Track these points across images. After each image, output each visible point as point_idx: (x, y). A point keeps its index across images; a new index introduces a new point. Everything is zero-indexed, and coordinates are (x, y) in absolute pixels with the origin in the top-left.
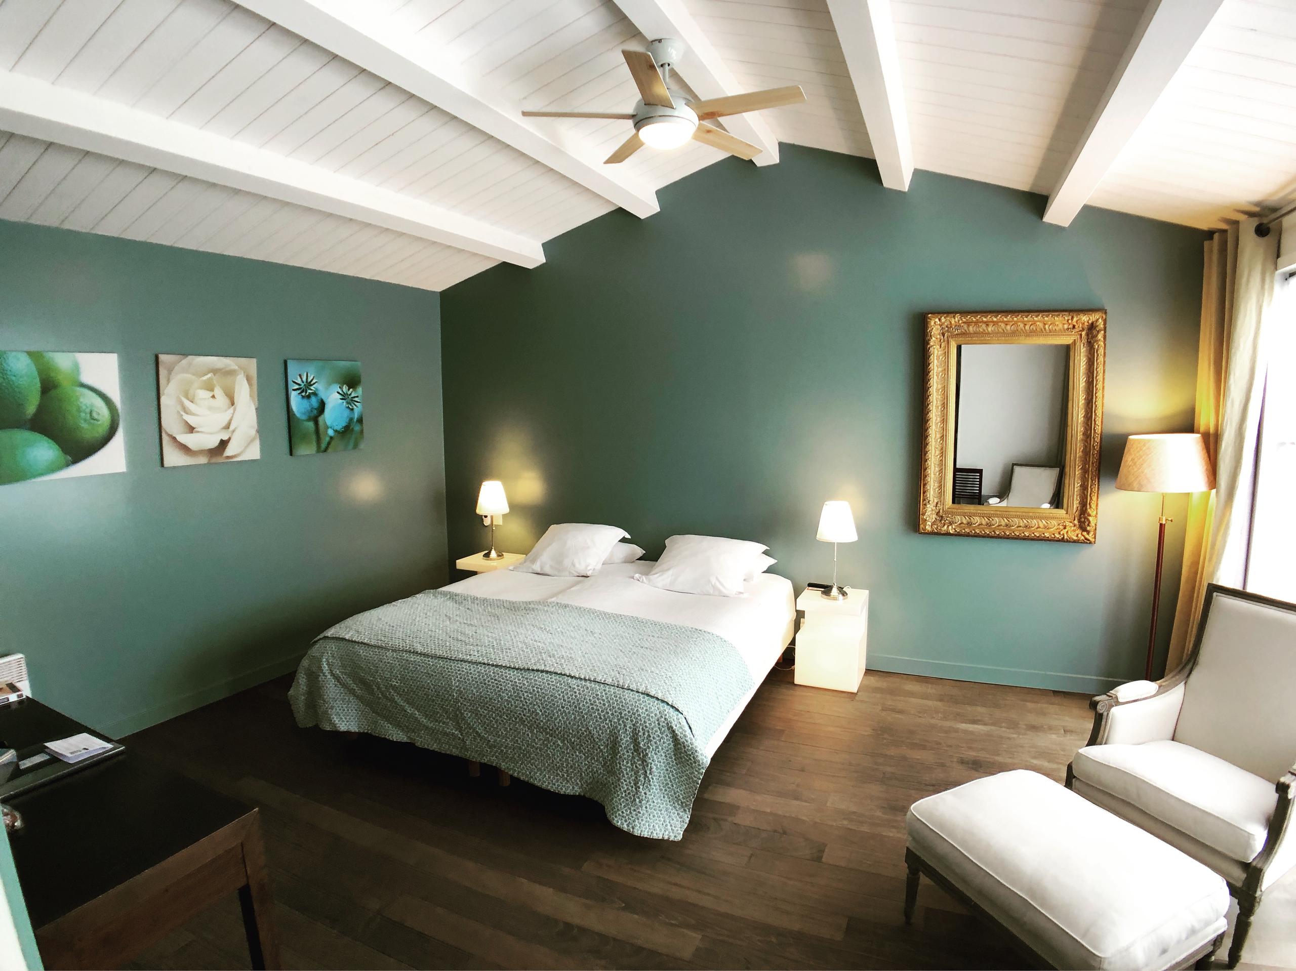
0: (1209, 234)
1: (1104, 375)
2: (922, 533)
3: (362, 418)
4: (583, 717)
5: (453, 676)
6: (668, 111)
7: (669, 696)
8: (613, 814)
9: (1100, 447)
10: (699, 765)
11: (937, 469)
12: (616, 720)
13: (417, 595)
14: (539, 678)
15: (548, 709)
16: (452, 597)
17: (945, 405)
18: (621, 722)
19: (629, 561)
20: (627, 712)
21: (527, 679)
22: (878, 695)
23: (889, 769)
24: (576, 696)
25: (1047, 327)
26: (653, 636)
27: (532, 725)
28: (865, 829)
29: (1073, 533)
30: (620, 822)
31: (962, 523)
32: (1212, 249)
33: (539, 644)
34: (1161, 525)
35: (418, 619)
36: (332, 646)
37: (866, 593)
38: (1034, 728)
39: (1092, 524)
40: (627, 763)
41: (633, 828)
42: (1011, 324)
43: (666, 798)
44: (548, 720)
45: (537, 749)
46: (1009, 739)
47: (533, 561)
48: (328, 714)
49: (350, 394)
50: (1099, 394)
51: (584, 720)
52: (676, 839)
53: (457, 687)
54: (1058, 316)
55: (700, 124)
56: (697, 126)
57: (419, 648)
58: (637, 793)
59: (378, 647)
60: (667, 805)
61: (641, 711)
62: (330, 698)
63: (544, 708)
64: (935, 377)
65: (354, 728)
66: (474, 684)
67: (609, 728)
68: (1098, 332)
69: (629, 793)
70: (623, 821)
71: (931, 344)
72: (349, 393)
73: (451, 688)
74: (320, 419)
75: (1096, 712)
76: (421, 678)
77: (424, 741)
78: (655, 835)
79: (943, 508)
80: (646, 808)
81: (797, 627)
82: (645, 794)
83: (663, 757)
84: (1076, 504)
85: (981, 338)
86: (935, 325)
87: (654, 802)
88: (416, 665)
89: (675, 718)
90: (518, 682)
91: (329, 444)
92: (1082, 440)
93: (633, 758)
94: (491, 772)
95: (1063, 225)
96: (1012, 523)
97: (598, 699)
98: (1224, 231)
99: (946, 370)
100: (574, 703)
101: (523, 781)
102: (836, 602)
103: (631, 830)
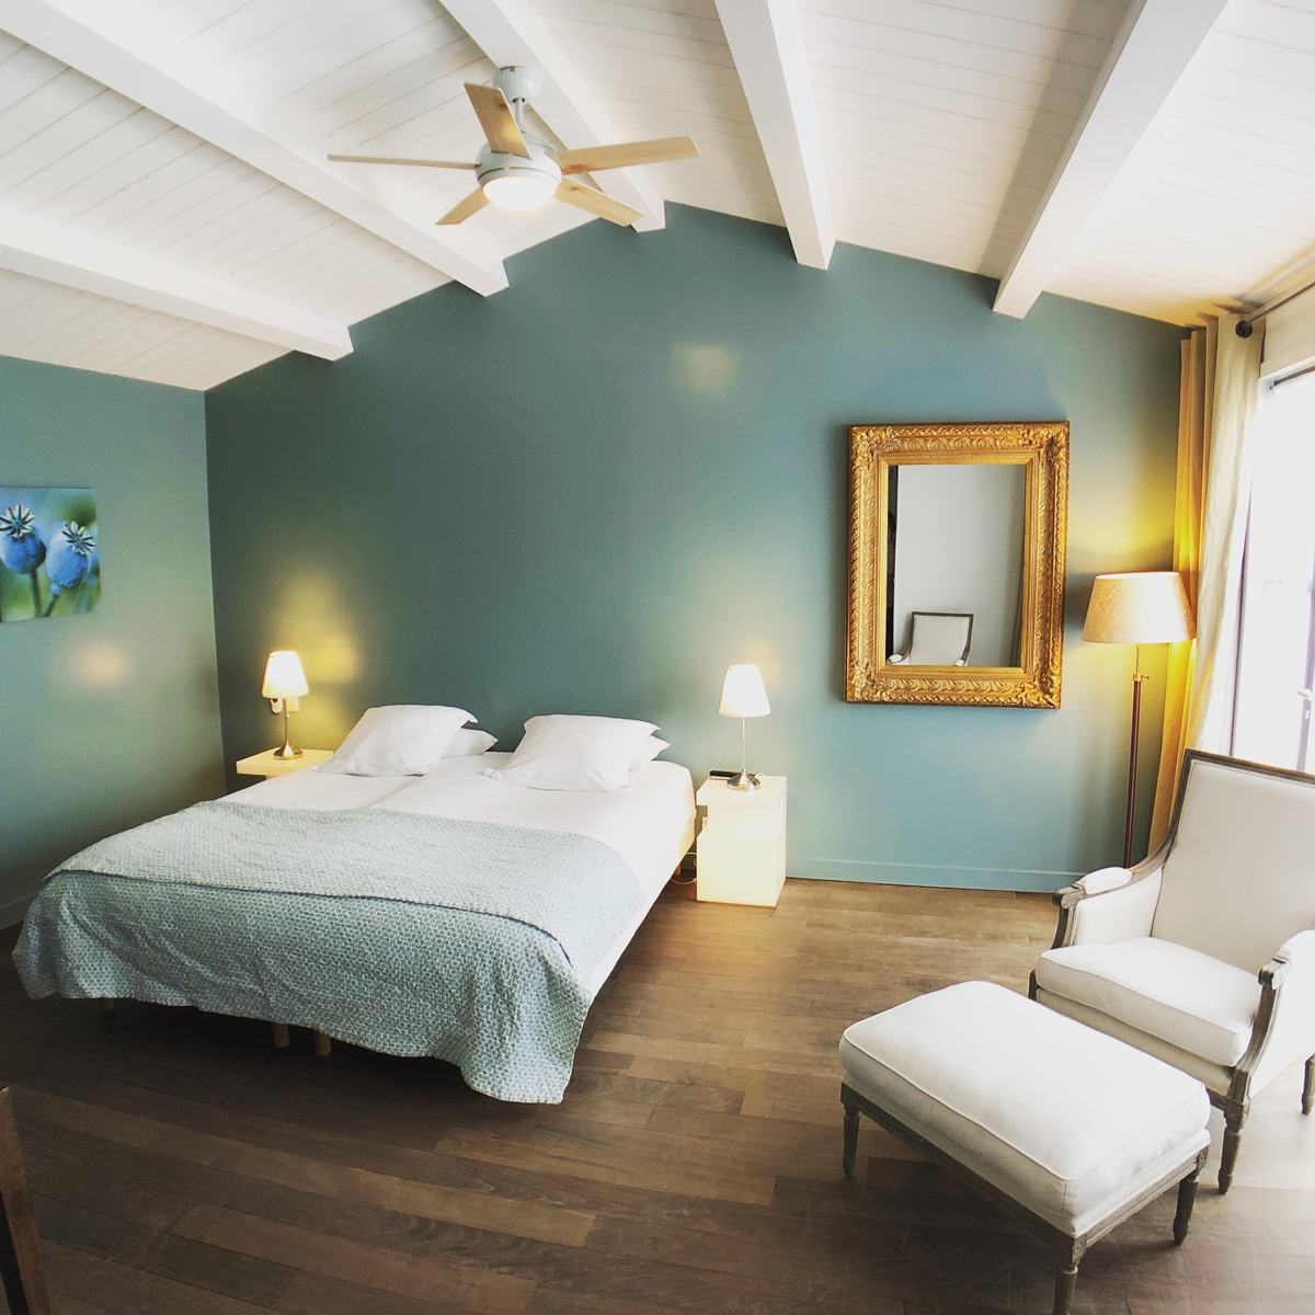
0: (1187, 332)
1: (1066, 502)
2: (849, 702)
3: (98, 565)
4: (428, 953)
5: (248, 912)
6: (522, 162)
7: (538, 918)
8: (472, 1076)
9: (1064, 589)
10: (581, 1003)
11: (867, 621)
12: (471, 954)
13: (187, 810)
14: (365, 906)
15: (380, 947)
16: (238, 810)
17: (874, 541)
18: (477, 956)
19: (476, 752)
20: (484, 943)
21: (349, 909)
22: (803, 908)
23: (820, 998)
24: (416, 928)
25: (998, 442)
26: (514, 846)
27: (359, 969)
28: (792, 1070)
29: (1033, 696)
30: (481, 1085)
31: (899, 688)
32: (1189, 348)
33: (363, 864)
34: (1136, 682)
35: (192, 840)
36: (74, 884)
37: (783, 780)
38: (994, 938)
39: (1056, 684)
40: (488, 1008)
41: (500, 1092)
42: (955, 439)
43: (540, 1050)
44: (381, 961)
45: (366, 1000)
46: (964, 952)
47: (346, 757)
48: (73, 976)
49: (81, 535)
50: (1061, 525)
51: (429, 958)
52: (555, 1102)
53: (254, 926)
54: (1011, 429)
55: (563, 180)
56: (560, 180)
57: (199, 879)
58: (502, 1046)
59: (141, 880)
60: (541, 1057)
61: (502, 939)
62: (75, 954)
63: (374, 945)
64: (863, 506)
65: (111, 994)
66: (277, 922)
67: (461, 964)
68: (1060, 449)
69: (492, 1047)
70: (486, 1084)
71: (857, 464)
72: (79, 533)
73: (245, 929)
74: (40, 571)
75: (1061, 908)
76: (202, 918)
77: (210, 1003)
78: (528, 1098)
79: (875, 670)
80: (515, 1064)
81: (698, 828)
82: (513, 1045)
83: (534, 997)
84: (1036, 661)
85: (920, 457)
86: (862, 442)
87: (524, 1056)
88: (195, 900)
89: (547, 946)
90: (337, 914)
91: (52, 606)
92: (1042, 582)
93: (496, 1000)
94: (305, 1037)
95: (1017, 317)
96: (959, 687)
97: (446, 929)
98: (1202, 329)
99: (876, 499)
100: (414, 936)
101: (350, 1045)
102: (745, 793)
103: (497, 1094)
